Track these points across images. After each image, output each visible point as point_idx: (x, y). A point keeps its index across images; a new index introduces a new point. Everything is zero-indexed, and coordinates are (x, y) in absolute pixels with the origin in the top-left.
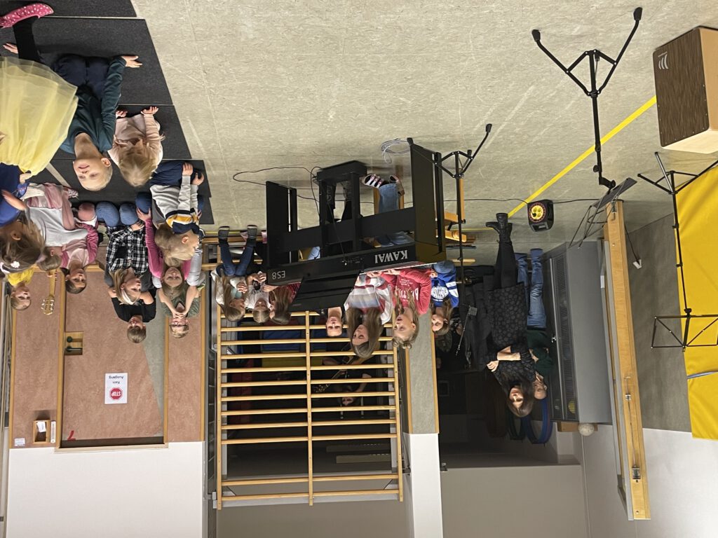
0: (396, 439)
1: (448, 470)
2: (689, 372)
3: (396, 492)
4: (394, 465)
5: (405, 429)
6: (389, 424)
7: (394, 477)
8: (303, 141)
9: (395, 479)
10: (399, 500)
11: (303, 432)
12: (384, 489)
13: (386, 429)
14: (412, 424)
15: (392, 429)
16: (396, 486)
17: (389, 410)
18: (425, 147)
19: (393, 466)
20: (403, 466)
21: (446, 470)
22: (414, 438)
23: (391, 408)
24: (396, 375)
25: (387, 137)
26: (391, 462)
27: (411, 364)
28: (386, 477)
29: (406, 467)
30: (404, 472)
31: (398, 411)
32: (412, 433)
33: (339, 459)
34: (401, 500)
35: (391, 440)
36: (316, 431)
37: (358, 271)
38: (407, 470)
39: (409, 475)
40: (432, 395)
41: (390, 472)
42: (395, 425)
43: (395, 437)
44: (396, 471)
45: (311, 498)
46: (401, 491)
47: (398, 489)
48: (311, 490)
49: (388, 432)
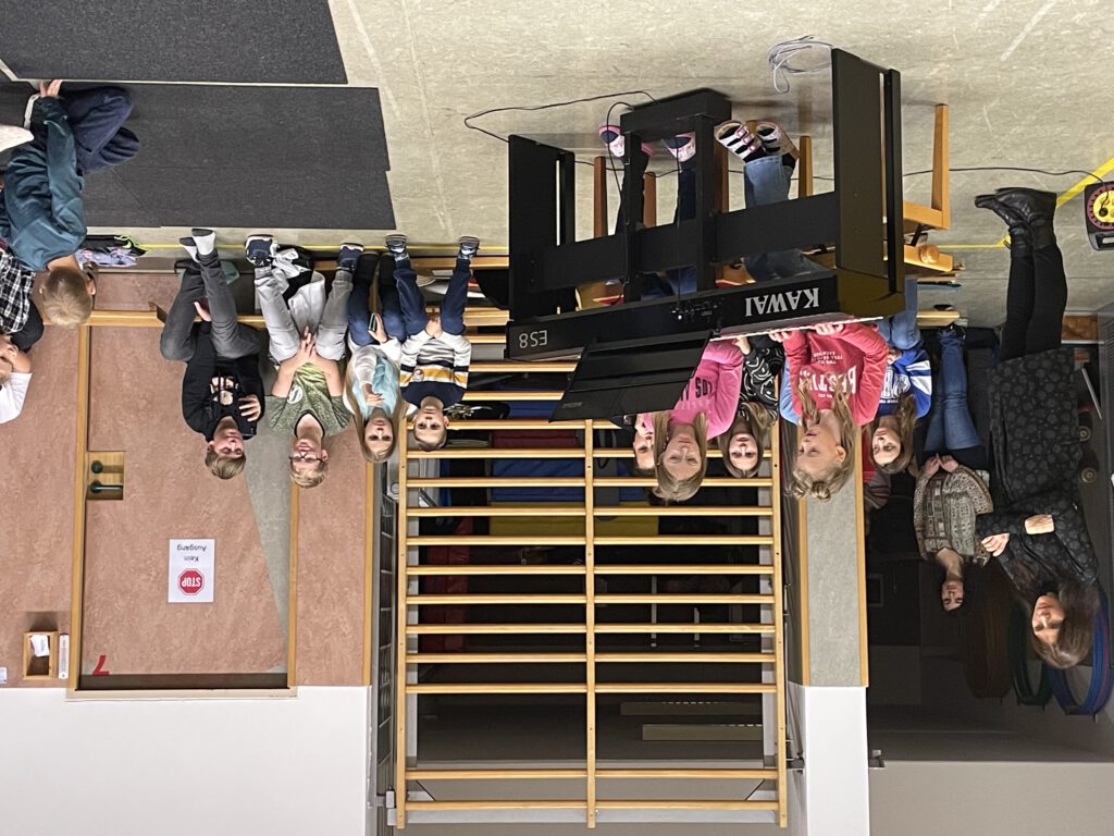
0: (775, 695)
1: (886, 763)
3: (773, 806)
4: (768, 751)
5: (795, 674)
6: (760, 664)
7: (768, 775)
8: (593, 43)
9: (769, 780)
10: (778, 824)
11: (576, 673)
12: (746, 800)
13: (752, 673)
14: (809, 665)
15: (766, 676)
16: (772, 793)
17: (759, 635)
18: (864, 57)
19: (765, 753)
20: (789, 755)
21: (881, 765)
22: (811, 695)
23: (764, 631)
24: (778, 559)
25: (782, 33)
26: (761, 742)
27: (811, 538)
28: (752, 774)
29: (795, 755)
30: (789, 765)
31: (780, 637)
32: (811, 685)
33: (650, 731)
34: (783, 823)
35: (764, 697)
36: (605, 673)
37: (707, 332)
38: (796, 761)
39: (801, 772)
40: (855, 605)
41: (760, 764)
42: (772, 667)
43: (772, 692)
44: (772, 763)
45: (591, 812)
46: (783, 804)
47: (777, 801)
48: (591, 796)
49: (758, 681)
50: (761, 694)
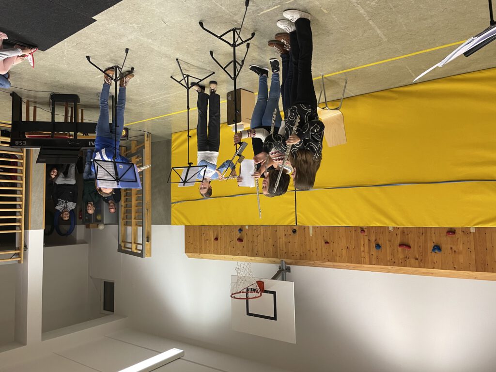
2: (172, 201)
3: (19, 259)
5: (26, 228)
6: (17, 225)
7: (18, 252)
10: (20, 263)
12: (10, 258)
13: (14, 228)
14: (30, 225)
15: (18, 228)
16: (18, 256)
19: (17, 247)
21: (47, 247)
22: (31, 233)
23: (17, 217)
24: (24, 200)
27: (33, 195)
28: (13, 252)
30: (24, 249)
31: (23, 219)
32: (31, 230)
34: (22, 262)
35: (17, 234)
38: (26, 247)
42: (20, 226)
43: (20, 232)
44: (19, 249)
47: (21, 257)
49: (15, 229)
50: (15, 233)
